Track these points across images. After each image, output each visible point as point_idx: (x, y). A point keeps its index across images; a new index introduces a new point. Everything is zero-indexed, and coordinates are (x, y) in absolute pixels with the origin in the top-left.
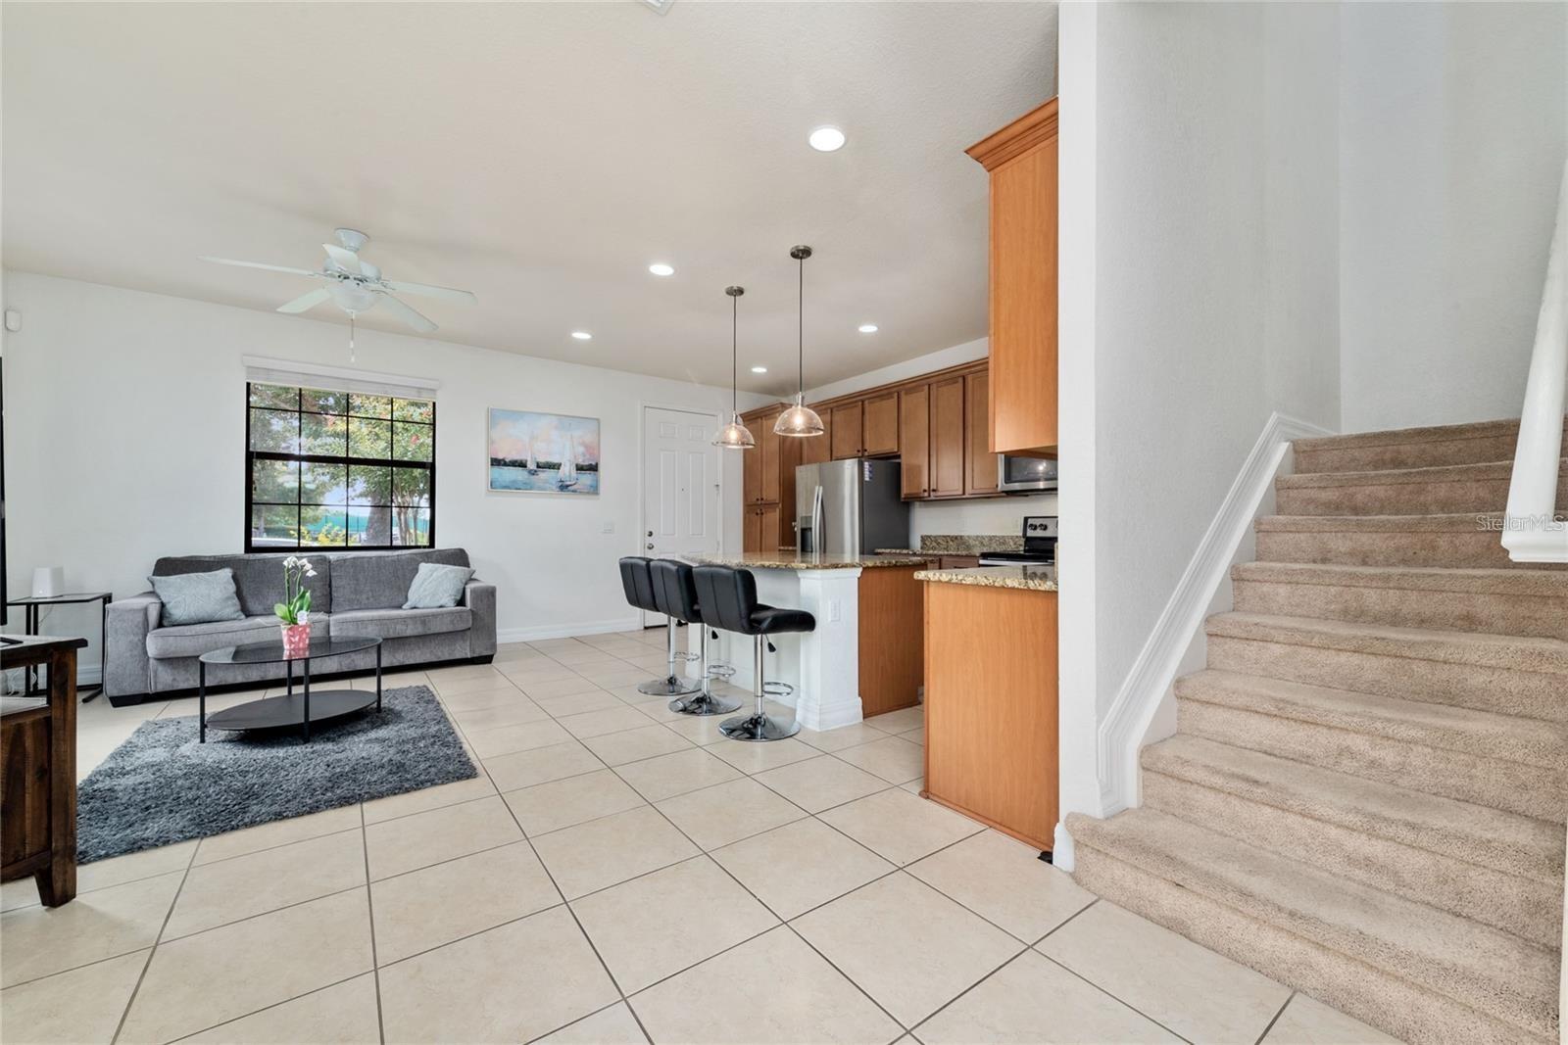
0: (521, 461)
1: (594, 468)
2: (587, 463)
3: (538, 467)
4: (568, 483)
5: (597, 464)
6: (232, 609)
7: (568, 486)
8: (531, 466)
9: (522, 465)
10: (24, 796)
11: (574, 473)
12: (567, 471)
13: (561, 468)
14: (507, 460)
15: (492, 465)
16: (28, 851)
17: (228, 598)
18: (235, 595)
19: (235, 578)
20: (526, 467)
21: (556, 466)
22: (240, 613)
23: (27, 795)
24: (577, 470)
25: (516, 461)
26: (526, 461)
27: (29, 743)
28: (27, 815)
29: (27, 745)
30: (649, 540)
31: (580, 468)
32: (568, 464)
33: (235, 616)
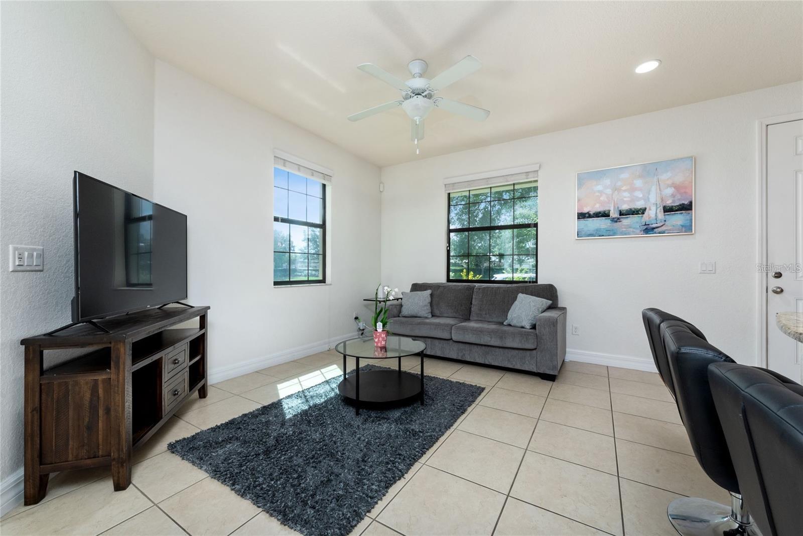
0: (604, 212)
1: (687, 207)
2: (677, 204)
3: (621, 214)
4: (654, 226)
5: (691, 203)
6: (427, 311)
7: (654, 228)
8: (614, 214)
9: (605, 215)
10: (98, 421)
11: (661, 215)
12: (653, 214)
13: (646, 213)
14: (591, 213)
15: (578, 218)
16: (100, 453)
17: (425, 306)
18: (429, 304)
19: (431, 295)
20: (609, 216)
21: (641, 212)
22: (430, 314)
23: (100, 421)
24: (665, 212)
25: (600, 213)
26: (609, 211)
27: (101, 391)
28: (100, 433)
29: (100, 392)
30: (774, 283)
31: (668, 210)
32: (654, 208)
33: (426, 315)
